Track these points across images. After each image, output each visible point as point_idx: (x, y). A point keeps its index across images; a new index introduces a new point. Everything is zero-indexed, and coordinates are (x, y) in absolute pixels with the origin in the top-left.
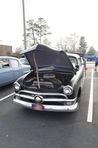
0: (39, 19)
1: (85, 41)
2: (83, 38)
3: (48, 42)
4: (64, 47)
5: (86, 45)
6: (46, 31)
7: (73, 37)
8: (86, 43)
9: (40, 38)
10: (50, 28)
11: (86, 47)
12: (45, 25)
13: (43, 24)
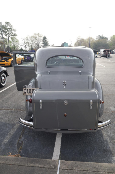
0: (6, 23)
1: (47, 41)
2: (45, 38)
3: (16, 40)
4: (30, 45)
5: (48, 44)
6: (12, 33)
7: (37, 37)
8: (48, 42)
9: (8, 38)
10: (15, 31)
11: (48, 45)
12: (11, 28)
13: (10, 28)
